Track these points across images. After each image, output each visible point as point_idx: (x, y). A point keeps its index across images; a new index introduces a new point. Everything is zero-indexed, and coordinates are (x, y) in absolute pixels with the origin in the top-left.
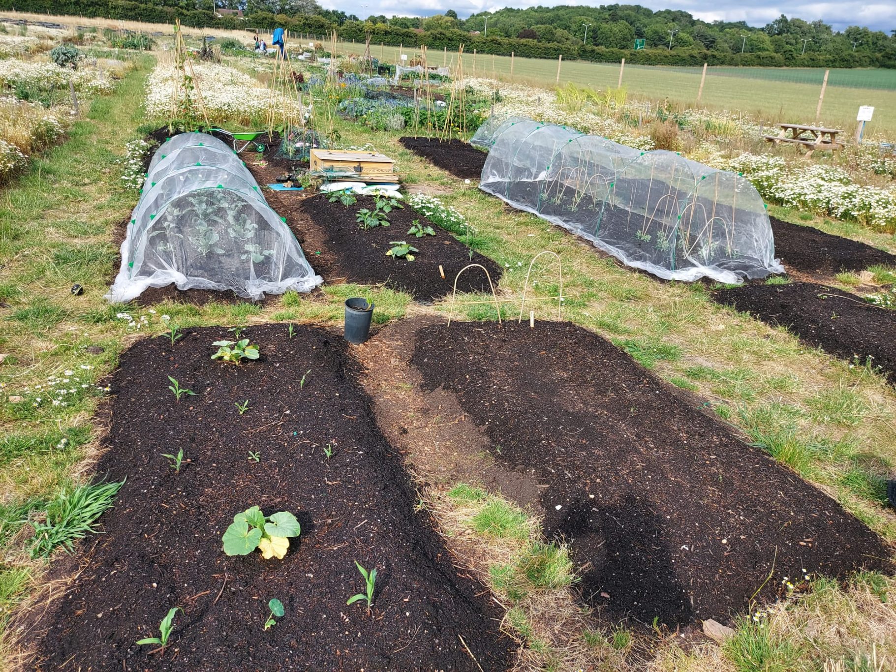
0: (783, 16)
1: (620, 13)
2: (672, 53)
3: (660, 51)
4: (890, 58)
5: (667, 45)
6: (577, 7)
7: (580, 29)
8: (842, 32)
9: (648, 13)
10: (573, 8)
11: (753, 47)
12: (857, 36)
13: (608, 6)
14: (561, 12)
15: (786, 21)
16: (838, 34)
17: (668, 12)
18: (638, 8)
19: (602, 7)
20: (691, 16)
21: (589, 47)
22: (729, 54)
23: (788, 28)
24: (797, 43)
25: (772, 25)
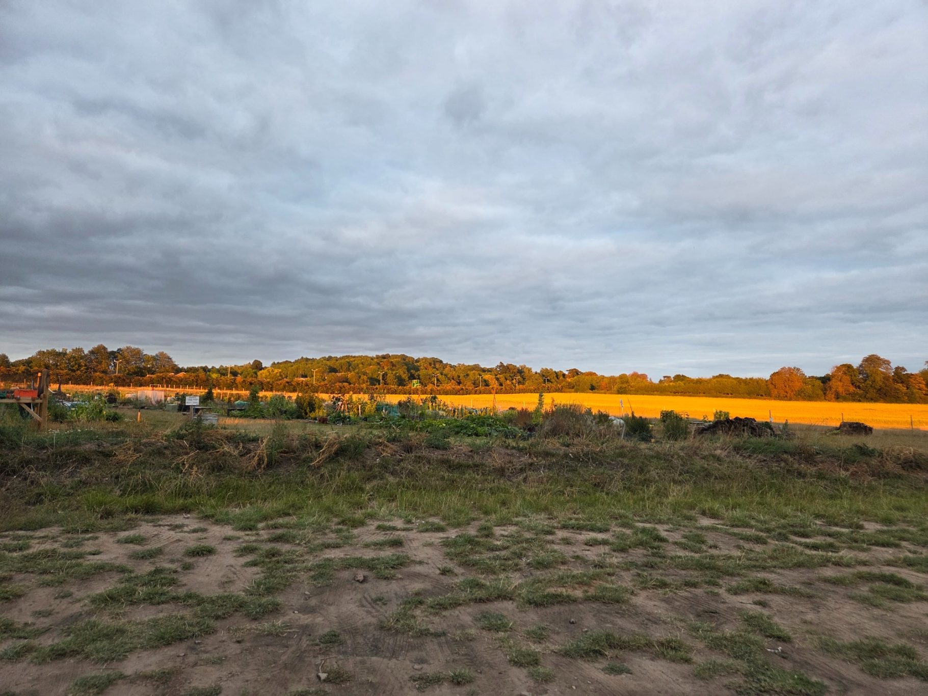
0: (501, 363)
1: (392, 361)
2: (438, 388)
3: (430, 387)
5: (433, 383)
8: (539, 371)
9: (412, 360)
10: (354, 357)
11: (486, 383)
12: (546, 374)
13: (382, 356)
14: (347, 360)
15: (504, 365)
16: (536, 373)
17: (426, 359)
18: (403, 357)
20: (441, 362)
22: (472, 387)
23: (506, 370)
24: (513, 380)
25: (496, 369)
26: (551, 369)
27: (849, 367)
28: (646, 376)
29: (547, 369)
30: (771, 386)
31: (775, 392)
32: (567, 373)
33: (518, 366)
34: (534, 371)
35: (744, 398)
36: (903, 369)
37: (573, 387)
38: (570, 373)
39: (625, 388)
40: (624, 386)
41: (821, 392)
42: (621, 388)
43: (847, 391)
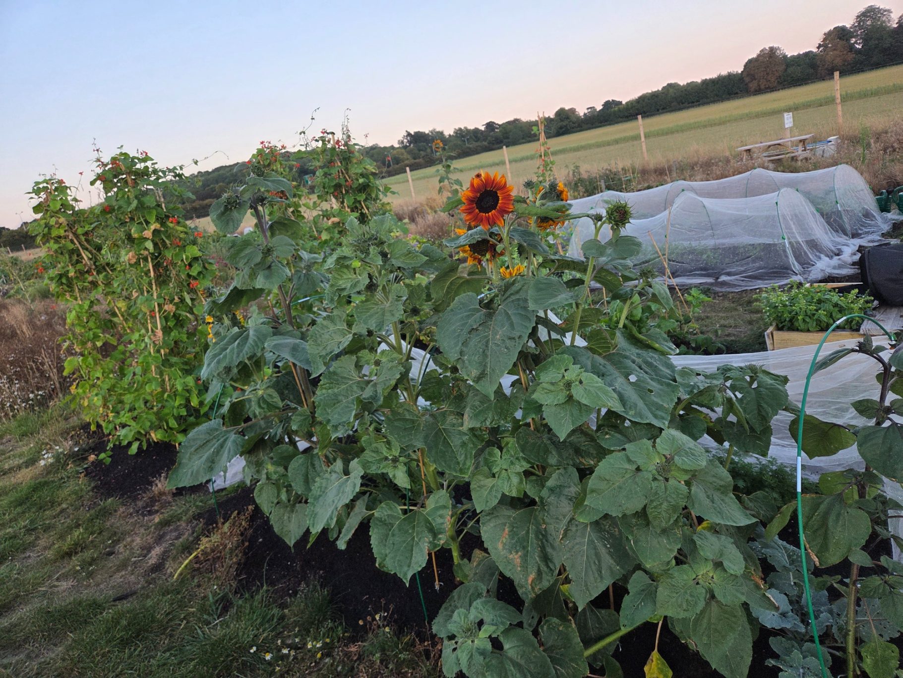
0: (406, 131)
4: (493, 144)
8: (452, 133)
10: (230, 166)
11: (397, 161)
12: (461, 134)
14: (221, 172)
15: (411, 134)
16: (450, 135)
23: (418, 140)
24: (426, 149)
26: (465, 128)
27: (842, 29)
28: (575, 109)
29: (460, 129)
30: (747, 80)
31: (753, 86)
32: (483, 128)
33: (427, 132)
34: (446, 133)
35: (714, 102)
38: (486, 128)
39: (566, 126)
40: (564, 124)
41: (812, 71)
42: (561, 128)
43: (845, 61)
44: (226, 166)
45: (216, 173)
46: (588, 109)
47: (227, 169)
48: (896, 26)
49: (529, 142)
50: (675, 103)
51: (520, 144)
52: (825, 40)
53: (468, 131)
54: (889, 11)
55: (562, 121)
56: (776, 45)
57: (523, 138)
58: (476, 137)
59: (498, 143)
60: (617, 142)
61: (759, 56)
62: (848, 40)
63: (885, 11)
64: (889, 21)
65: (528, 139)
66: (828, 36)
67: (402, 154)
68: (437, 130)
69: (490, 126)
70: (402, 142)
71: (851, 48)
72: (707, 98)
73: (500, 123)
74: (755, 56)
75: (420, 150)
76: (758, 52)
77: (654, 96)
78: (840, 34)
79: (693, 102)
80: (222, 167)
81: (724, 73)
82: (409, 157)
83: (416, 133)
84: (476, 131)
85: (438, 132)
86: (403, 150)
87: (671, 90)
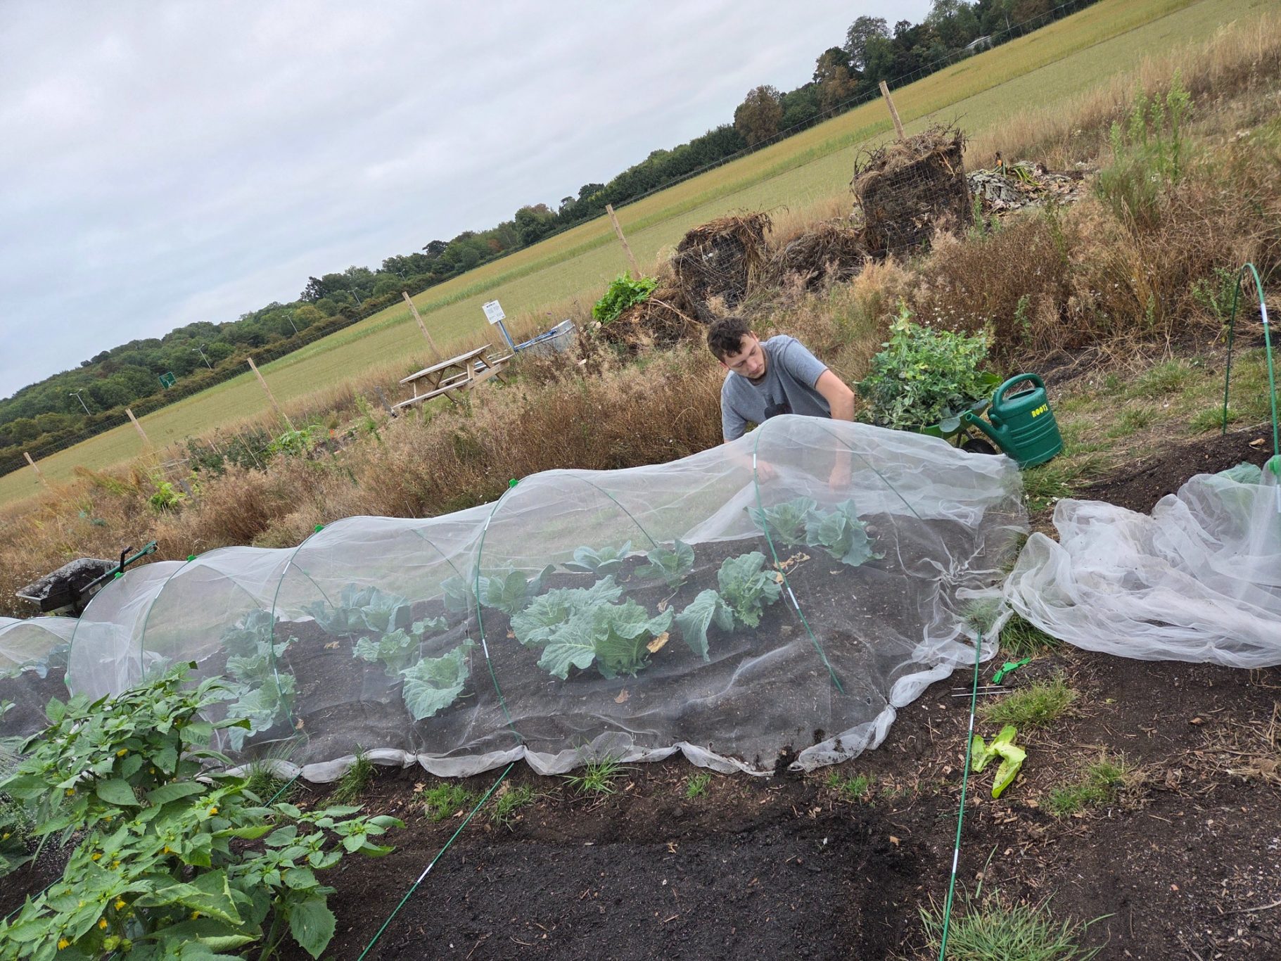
0: (311, 278)
1: (116, 360)
2: (217, 370)
3: (199, 375)
4: (442, 273)
5: (203, 364)
6: (50, 379)
7: (70, 403)
8: (381, 268)
9: (152, 343)
11: (305, 323)
12: (395, 266)
13: (93, 359)
15: (319, 281)
16: (378, 271)
17: (179, 331)
18: (135, 344)
19: (86, 364)
20: (209, 324)
21: (101, 415)
22: (284, 341)
23: (326, 288)
25: (308, 292)
26: (399, 257)
27: (836, 51)
28: (545, 205)
29: (392, 260)
30: (742, 132)
32: (425, 253)
33: (343, 273)
34: (372, 269)
35: (710, 167)
36: (906, 22)
37: (453, 268)
38: (430, 251)
39: (534, 231)
40: (530, 229)
41: (814, 109)
42: (528, 235)
43: (848, 90)
44: (35, 385)
45: (21, 399)
46: (563, 201)
47: (39, 389)
48: (894, 37)
49: (490, 261)
50: (664, 178)
51: (478, 266)
52: (819, 67)
53: (403, 261)
54: (883, 21)
55: (527, 225)
56: (765, 84)
57: (482, 257)
58: (418, 266)
59: (448, 271)
60: (573, 254)
61: (748, 100)
62: (846, 64)
63: (878, 21)
64: (886, 33)
65: (488, 257)
66: (821, 61)
67: (311, 312)
68: (358, 267)
69: (435, 247)
70: (308, 294)
71: (852, 73)
72: (701, 164)
73: (448, 240)
74: (743, 101)
75: (337, 302)
76: (746, 96)
77: (635, 171)
78: (835, 57)
79: (686, 172)
80: (28, 388)
81: (714, 129)
82: (322, 314)
83: (326, 278)
84: (416, 258)
85: (361, 270)
86: (311, 307)
87: (656, 161)
